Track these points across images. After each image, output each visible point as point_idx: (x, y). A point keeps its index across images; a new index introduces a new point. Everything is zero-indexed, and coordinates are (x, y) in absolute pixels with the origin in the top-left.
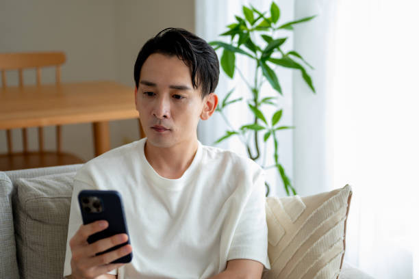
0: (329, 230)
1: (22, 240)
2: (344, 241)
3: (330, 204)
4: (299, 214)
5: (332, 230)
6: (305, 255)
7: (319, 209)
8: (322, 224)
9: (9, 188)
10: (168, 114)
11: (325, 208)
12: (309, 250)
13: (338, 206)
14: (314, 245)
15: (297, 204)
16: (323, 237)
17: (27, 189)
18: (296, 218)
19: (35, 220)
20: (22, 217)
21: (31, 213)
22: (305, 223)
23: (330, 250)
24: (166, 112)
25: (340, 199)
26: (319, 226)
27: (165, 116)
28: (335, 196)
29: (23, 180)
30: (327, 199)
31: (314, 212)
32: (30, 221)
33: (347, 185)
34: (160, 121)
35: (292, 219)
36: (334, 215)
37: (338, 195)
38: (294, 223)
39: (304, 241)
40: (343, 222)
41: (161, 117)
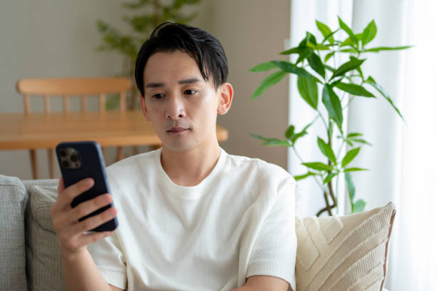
0: (367, 253)
1: (32, 251)
2: (385, 266)
3: (370, 224)
4: (336, 234)
5: (370, 253)
6: (339, 280)
7: (357, 228)
8: (359, 246)
9: (22, 195)
10: (184, 113)
11: (364, 227)
12: (343, 275)
13: (378, 225)
14: (350, 269)
15: (335, 223)
16: (360, 261)
17: (39, 196)
18: (332, 239)
19: (47, 230)
20: (34, 227)
21: (42, 222)
22: (341, 244)
23: (368, 276)
24: (181, 110)
25: (381, 219)
26: (356, 248)
27: (181, 116)
28: (375, 215)
29: (37, 187)
30: (367, 219)
31: (352, 232)
32: (41, 231)
33: (391, 203)
34: (177, 122)
35: (327, 240)
36: (373, 236)
37: (379, 214)
38: (329, 244)
39: (339, 264)
40: (384, 244)
41: (177, 117)
